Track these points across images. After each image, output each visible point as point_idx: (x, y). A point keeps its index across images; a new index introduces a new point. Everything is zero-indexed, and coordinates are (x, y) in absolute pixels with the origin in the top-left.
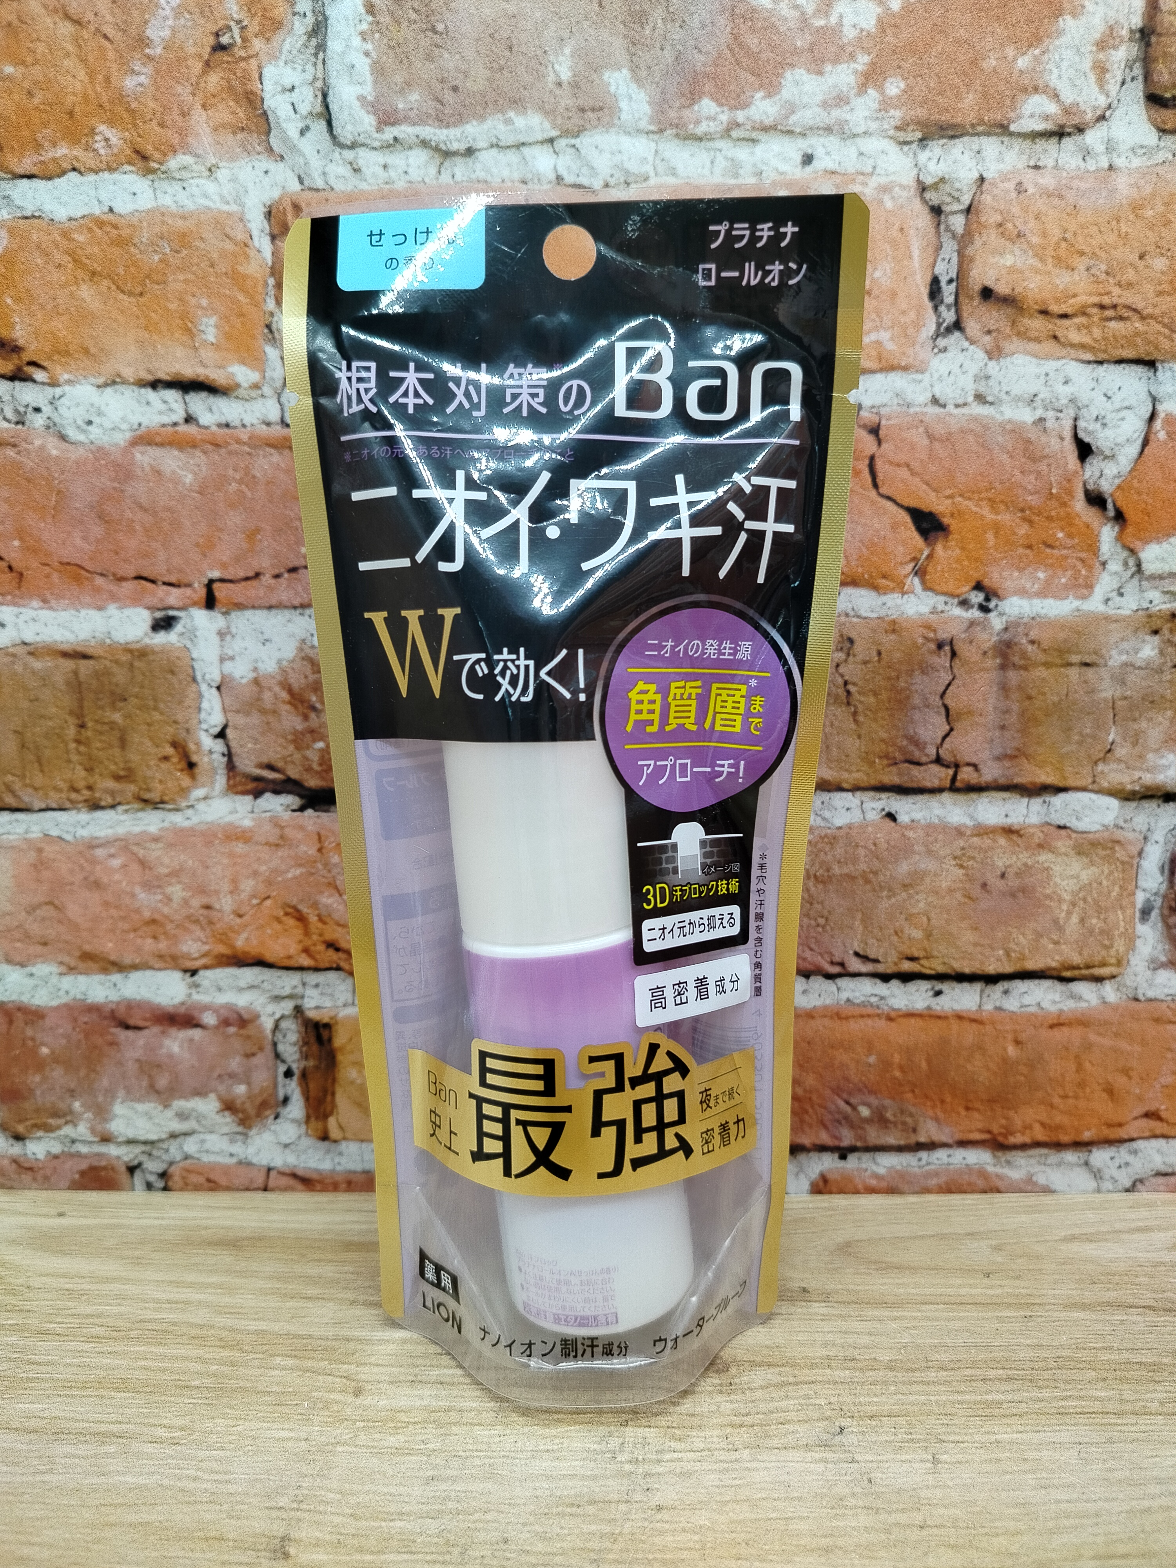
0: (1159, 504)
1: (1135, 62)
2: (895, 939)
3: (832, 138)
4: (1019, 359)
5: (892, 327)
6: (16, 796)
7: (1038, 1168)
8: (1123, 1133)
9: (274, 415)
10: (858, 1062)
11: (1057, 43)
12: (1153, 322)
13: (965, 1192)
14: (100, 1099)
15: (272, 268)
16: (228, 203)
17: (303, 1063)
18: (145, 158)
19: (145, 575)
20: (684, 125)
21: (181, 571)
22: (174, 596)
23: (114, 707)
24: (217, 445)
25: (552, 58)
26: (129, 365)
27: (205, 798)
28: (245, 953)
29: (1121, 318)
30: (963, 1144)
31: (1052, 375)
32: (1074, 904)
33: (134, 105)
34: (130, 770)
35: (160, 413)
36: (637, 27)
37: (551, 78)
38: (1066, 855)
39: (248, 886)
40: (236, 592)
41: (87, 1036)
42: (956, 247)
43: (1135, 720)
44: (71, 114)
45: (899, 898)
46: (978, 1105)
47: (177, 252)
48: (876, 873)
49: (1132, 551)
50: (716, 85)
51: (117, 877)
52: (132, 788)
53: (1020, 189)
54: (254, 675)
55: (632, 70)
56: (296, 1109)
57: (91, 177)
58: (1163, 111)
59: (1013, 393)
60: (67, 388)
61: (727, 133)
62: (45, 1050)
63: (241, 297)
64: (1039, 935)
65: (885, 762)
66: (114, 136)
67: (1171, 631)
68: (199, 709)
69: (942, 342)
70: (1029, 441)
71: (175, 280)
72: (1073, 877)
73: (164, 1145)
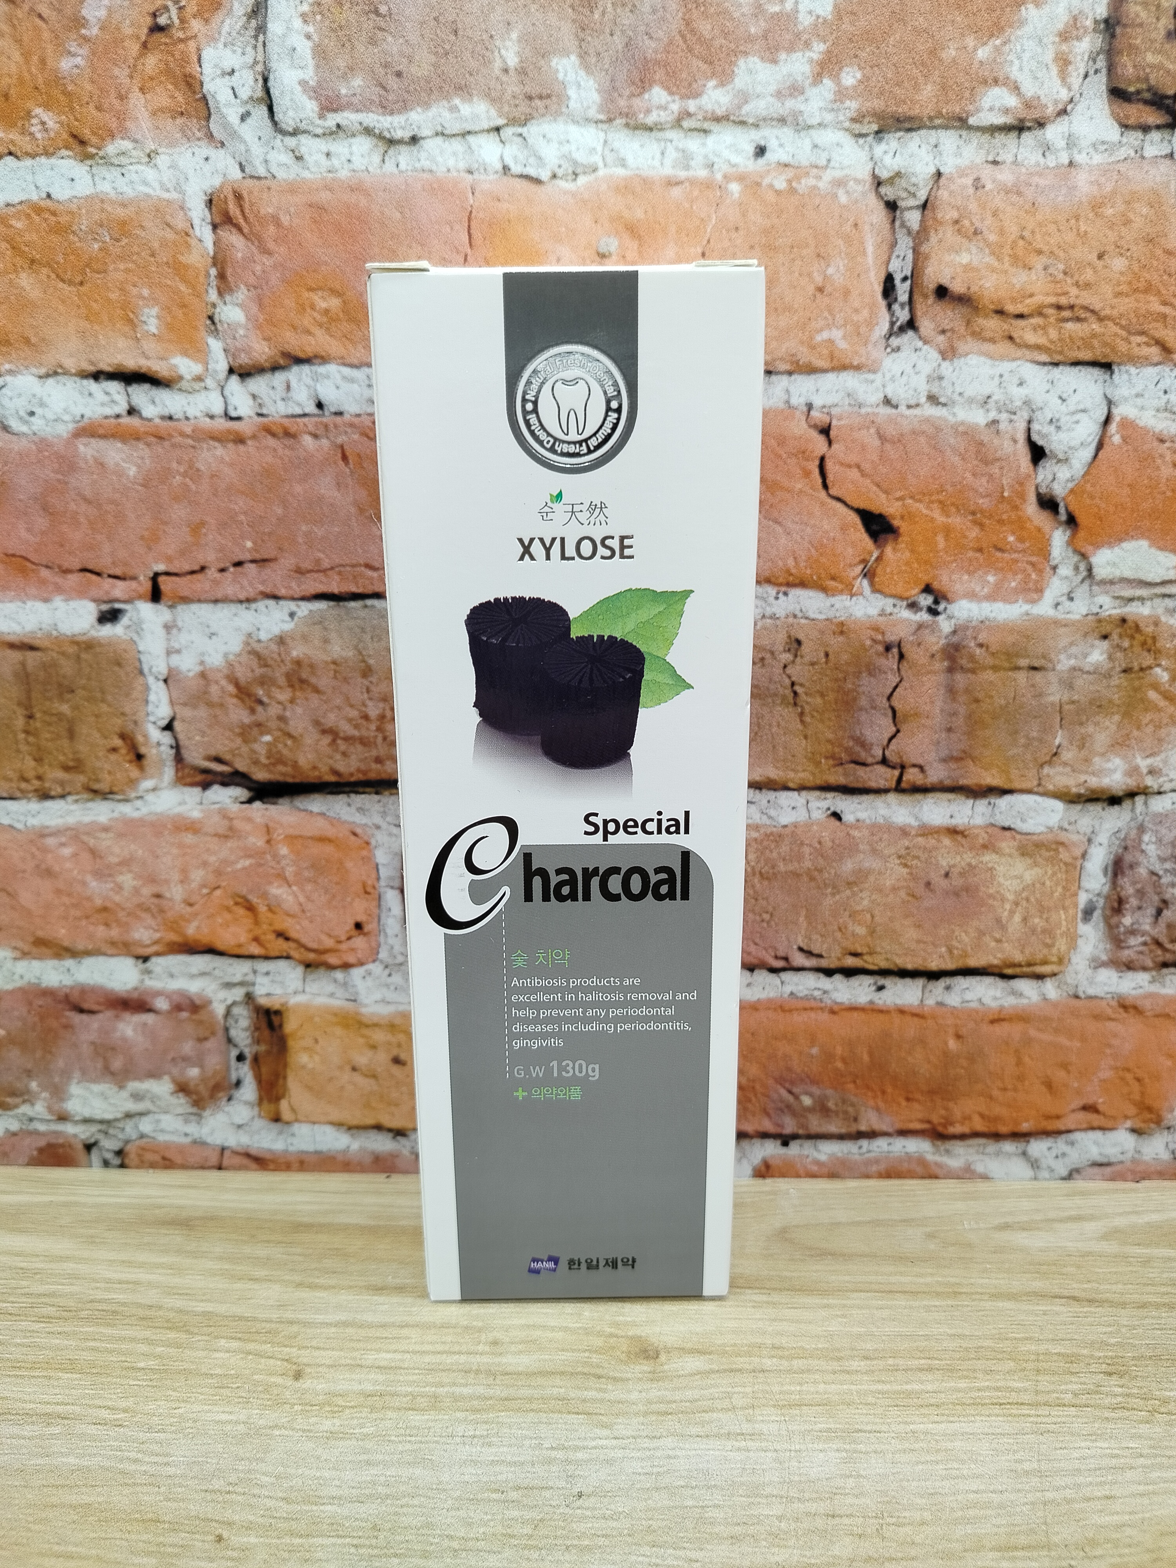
0: (1112, 509)
1: (1098, 54)
2: (838, 935)
3: (785, 129)
4: (974, 360)
5: (845, 325)
7: (976, 1157)
8: (1060, 1125)
9: (217, 408)
10: (801, 1053)
11: (1019, 33)
12: (1110, 324)
13: (905, 1177)
14: (57, 1079)
15: (214, 258)
16: (168, 190)
17: (256, 1048)
18: (82, 143)
19: (90, 567)
20: (634, 114)
21: (126, 564)
22: (119, 589)
23: (61, 698)
24: (161, 438)
25: (498, 43)
26: (71, 356)
27: (154, 790)
28: (196, 941)
29: (1078, 319)
30: (903, 1133)
31: (1006, 377)
32: (1017, 904)
33: (70, 87)
34: (79, 761)
35: (103, 404)
36: (586, 11)
37: (498, 64)
38: (1010, 856)
39: (197, 876)
40: (182, 585)
41: (42, 1018)
42: (911, 244)
43: (1081, 724)
44: (6, 96)
45: (843, 895)
46: (918, 1096)
47: (118, 240)
48: (820, 871)
49: (1084, 556)
50: (667, 74)
51: (68, 865)
52: (81, 779)
53: (978, 184)
54: (201, 668)
55: (581, 56)
56: (249, 1091)
57: (28, 162)
58: (1126, 105)
59: (966, 395)
60: (8, 378)
61: (678, 123)
63: (183, 288)
64: (981, 933)
65: (831, 762)
66: (50, 119)
67: (1121, 636)
68: (147, 702)
69: (895, 341)
70: (981, 444)
71: (116, 270)
72: (1016, 877)
73: (121, 1125)
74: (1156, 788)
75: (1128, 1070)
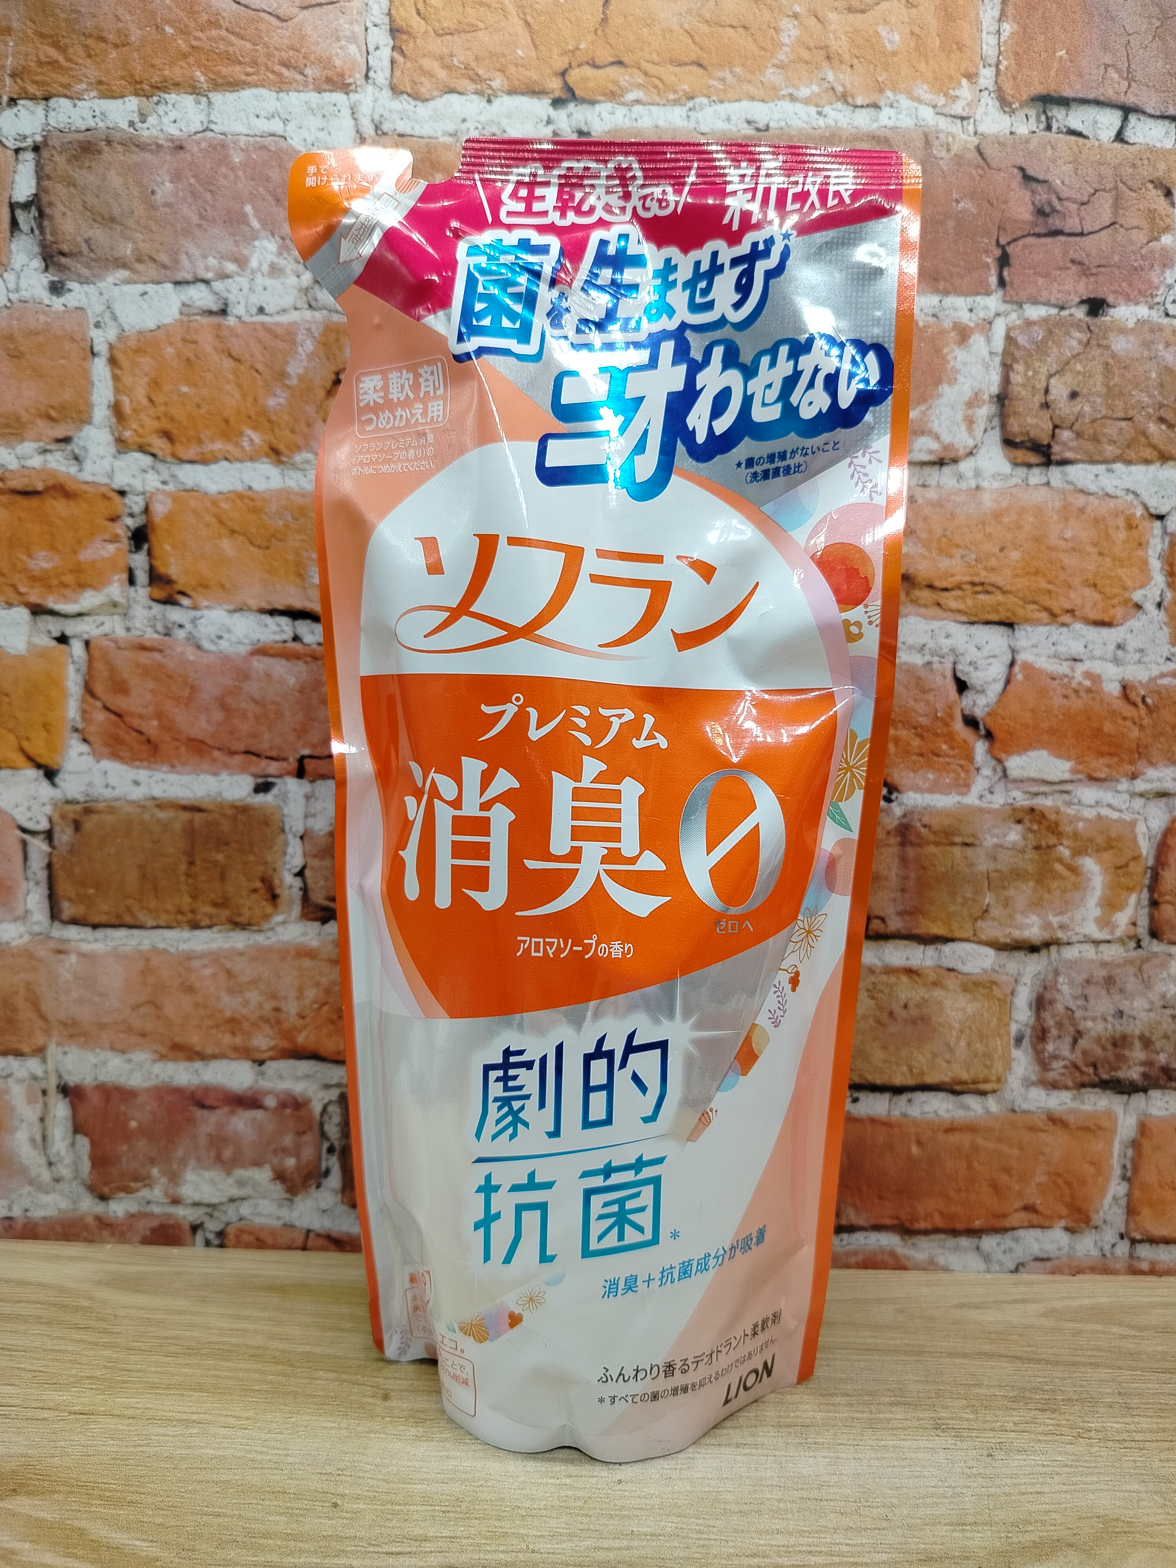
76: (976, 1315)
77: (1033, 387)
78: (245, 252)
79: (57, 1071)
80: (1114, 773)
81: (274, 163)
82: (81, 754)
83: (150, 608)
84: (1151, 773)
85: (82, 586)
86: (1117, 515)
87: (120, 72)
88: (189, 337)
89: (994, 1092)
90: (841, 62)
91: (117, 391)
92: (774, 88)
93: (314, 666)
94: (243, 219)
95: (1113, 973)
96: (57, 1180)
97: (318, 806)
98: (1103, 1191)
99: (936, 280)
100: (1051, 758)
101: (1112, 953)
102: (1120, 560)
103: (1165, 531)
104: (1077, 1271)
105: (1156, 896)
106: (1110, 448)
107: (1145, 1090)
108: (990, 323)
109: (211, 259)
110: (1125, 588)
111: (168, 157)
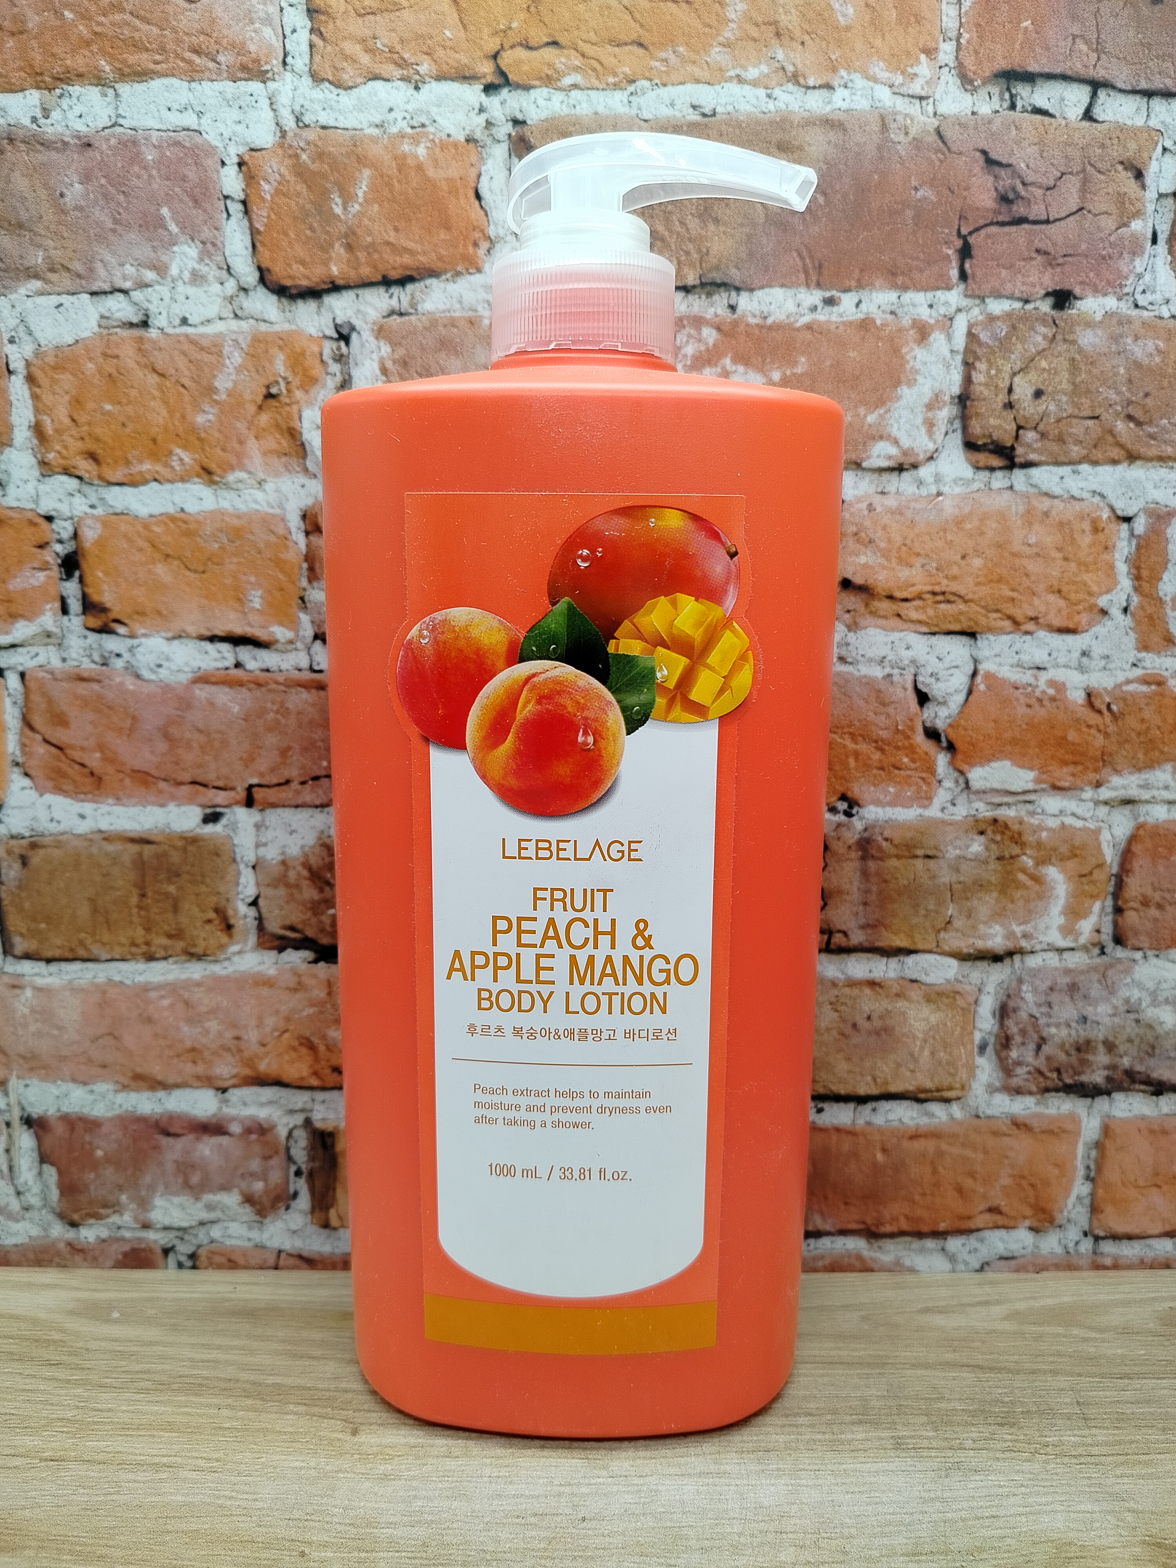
0: (981, 738)
1: (955, 419)
4: (871, 631)
6: (87, 949)
7: (904, 1253)
8: (972, 1225)
9: (304, 663)
11: (897, 405)
12: (973, 605)
13: (845, 1271)
14: (143, 1193)
15: (306, 556)
16: (273, 507)
17: (310, 1165)
18: (210, 473)
19: (199, 780)
21: (227, 778)
22: (221, 797)
23: (169, 880)
24: (259, 685)
26: (193, 624)
27: (240, 953)
28: (266, 1075)
29: (949, 602)
30: (843, 1232)
31: (897, 643)
32: (925, 1041)
33: (203, 435)
34: (180, 930)
35: (215, 660)
38: (918, 1003)
39: (271, 1022)
40: (272, 795)
41: (135, 1141)
43: (967, 899)
44: (154, 441)
46: (854, 1201)
47: (233, 542)
49: (962, 773)
51: (166, 1014)
52: (180, 945)
53: (871, 508)
54: (282, 857)
56: (304, 1202)
57: (168, 486)
58: (977, 453)
59: (867, 656)
60: (143, 640)
62: (99, 1153)
63: (281, 576)
64: (898, 1065)
66: (186, 457)
67: (994, 832)
68: (238, 884)
70: (880, 691)
71: (230, 563)
72: (923, 1019)
73: (194, 1232)
74: (1029, 948)
75: (1024, 1177)
76: (939, 1320)
77: (996, 387)
78: (164, 258)
79: (19, 1103)
80: (1079, 782)
81: (190, 161)
82: (23, 788)
83: (85, 637)
84: (1116, 780)
85: (13, 617)
86: (1082, 519)
87: (18, 63)
88: (109, 352)
89: (959, 1098)
90: (792, 39)
91: (37, 411)
92: (721, 69)
93: (258, 693)
94: (160, 223)
95: (1077, 980)
96: (27, 1209)
97: (268, 835)
98: (1067, 1192)
99: (894, 274)
100: (1015, 768)
101: (1075, 960)
102: (1086, 565)
103: (1132, 534)
104: (1040, 1268)
105: (1120, 903)
106: (1076, 448)
107: (1108, 1093)
108: (951, 319)
109: (128, 266)
110: (1090, 594)
111: (76, 156)
